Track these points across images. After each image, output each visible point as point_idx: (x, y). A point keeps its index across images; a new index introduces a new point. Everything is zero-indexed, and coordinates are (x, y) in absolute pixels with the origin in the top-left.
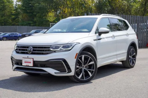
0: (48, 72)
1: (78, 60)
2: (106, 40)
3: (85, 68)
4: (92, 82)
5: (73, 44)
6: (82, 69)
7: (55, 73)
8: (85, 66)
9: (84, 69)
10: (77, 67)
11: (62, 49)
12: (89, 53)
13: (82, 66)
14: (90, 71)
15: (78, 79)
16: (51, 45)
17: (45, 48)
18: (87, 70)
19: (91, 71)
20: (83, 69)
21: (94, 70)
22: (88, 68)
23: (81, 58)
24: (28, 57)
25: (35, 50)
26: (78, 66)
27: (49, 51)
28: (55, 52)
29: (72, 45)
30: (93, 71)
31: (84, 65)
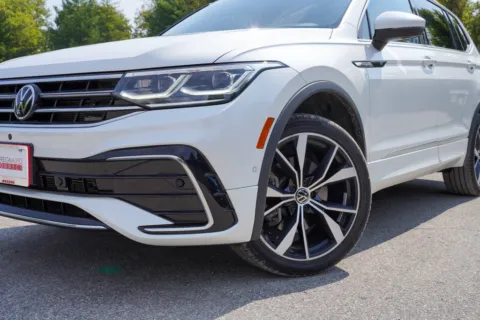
0: (101, 223)
1: (277, 159)
2: (404, 71)
3: (309, 201)
4: (346, 274)
5: (247, 67)
6: (294, 204)
7: (142, 228)
8: (309, 190)
9: (307, 207)
10: (271, 193)
11: (185, 91)
12: (332, 123)
13: (294, 190)
14: (334, 215)
15: (272, 260)
16: (124, 72)
17: (95, 85)
18: (320, 208)
19: (339, 213)
20: (301, 205)
21: (355, 212)
22: (325, 199)
23: (290, 149)
24: (10, 137)
25: (49, 103)
26: (274, 187)
27: (113, 105)
28: (144, 107)
29: (241, 71)
30: (349, 216)
31: (306, 184)
